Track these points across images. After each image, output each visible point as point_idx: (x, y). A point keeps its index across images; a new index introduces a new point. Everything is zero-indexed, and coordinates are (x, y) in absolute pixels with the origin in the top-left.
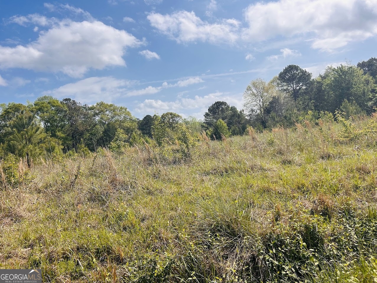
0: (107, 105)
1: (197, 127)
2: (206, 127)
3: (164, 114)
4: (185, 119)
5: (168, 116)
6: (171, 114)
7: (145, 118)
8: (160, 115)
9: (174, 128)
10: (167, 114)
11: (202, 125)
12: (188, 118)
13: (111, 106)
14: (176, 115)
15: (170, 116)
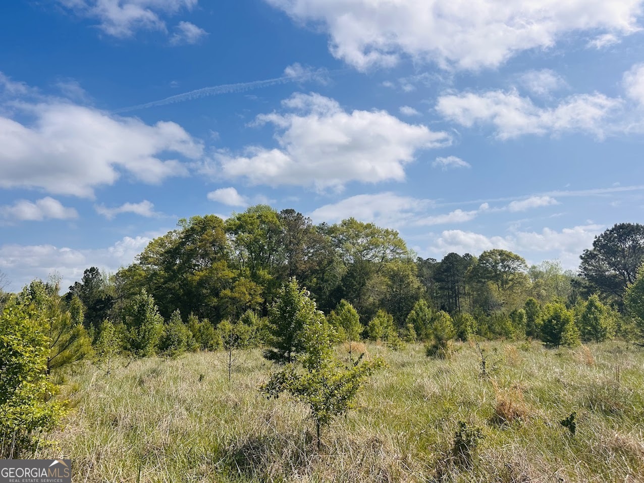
0: (361, 225)
1: (561, 284)
2: (585, 287)
3: (485, 252)
4: (534, 267)
5: (494, 256)
6: (501, 253)
7: (447, 258)
8: (476, 255)
9: (507, 283)
10: (492, 253)
11: (573, 281)
12: (540, 264)
13: (369, 226)
14: (512, 256)
15: (499, 257)
